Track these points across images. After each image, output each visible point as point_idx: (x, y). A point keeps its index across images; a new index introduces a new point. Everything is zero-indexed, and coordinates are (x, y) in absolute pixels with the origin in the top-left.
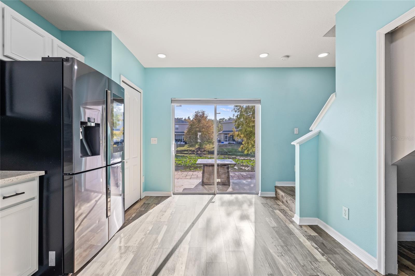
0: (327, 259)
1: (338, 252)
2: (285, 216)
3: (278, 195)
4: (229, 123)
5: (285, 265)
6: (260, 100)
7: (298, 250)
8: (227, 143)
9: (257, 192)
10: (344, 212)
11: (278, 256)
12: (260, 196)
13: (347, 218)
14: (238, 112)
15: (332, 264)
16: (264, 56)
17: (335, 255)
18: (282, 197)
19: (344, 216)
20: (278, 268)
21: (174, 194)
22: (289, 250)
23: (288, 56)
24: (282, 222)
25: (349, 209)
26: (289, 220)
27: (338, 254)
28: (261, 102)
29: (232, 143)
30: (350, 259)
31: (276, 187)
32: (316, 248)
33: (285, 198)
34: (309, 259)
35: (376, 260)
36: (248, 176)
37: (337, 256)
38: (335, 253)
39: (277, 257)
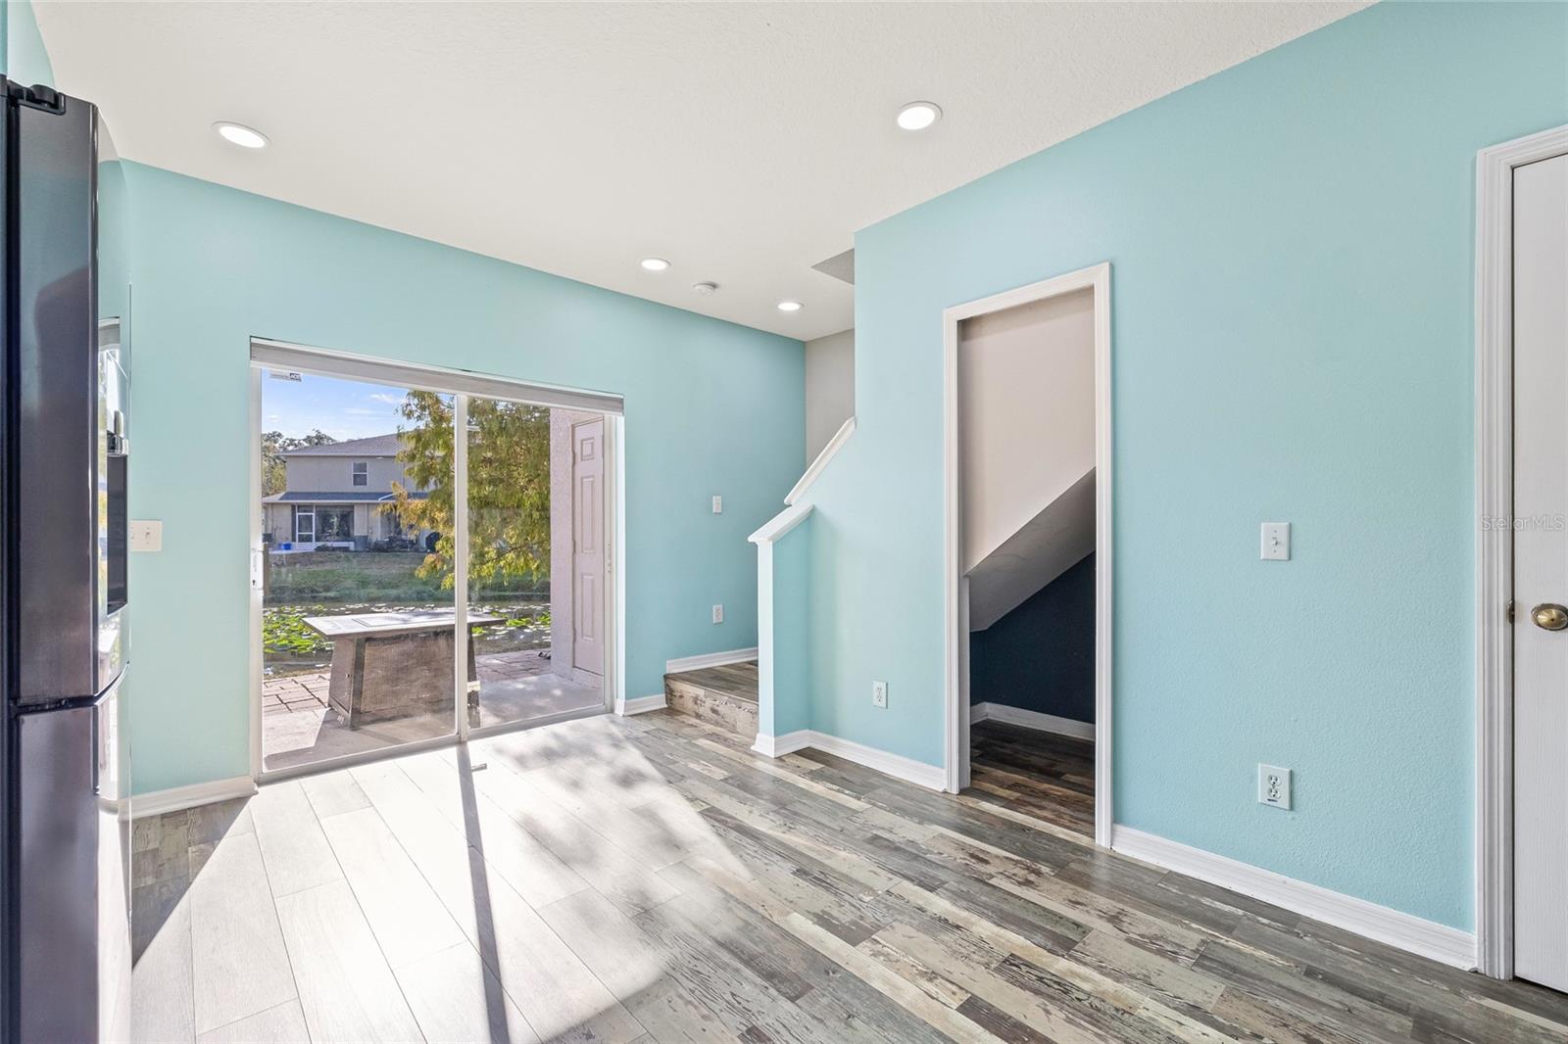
0: (869, 803)
1: (878, 784)
2: (729, 747)
3: (676, 701)
4: (319, 457)
5: (809, 844)
6: (621, 401)
7: (811, 807)
8: (311, 547)
9: (609, 708)
10: (876, 694)
11: (784, 833)
12: (624, 716)
13: (884, 706)
14: (419, 418)
15: (881, 808)
16: (654, 265)
17: (876, 791)
18: (696, 703)
19: (876, 702)
20: (801, 854)
21: (260, 784)
22: (795, 813)
23: (714, 286)
24: (733, 763)
25: (887, 685)
26: (746, 753)
27: (879, 787)
28: (623, 408)
29: (334, 549)
30: (901, 788)
31: (666, 677)
32: (838, 791)
33: (709, 703)
34: (842, 814)
35: (944, 772)
36: (513, 665)
37: (880, 791)
38: (874, 787)
39: (783, 835)
